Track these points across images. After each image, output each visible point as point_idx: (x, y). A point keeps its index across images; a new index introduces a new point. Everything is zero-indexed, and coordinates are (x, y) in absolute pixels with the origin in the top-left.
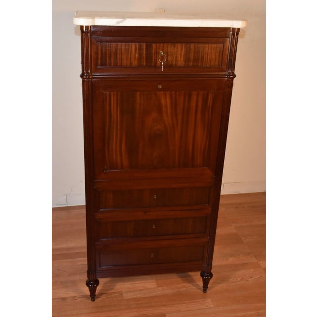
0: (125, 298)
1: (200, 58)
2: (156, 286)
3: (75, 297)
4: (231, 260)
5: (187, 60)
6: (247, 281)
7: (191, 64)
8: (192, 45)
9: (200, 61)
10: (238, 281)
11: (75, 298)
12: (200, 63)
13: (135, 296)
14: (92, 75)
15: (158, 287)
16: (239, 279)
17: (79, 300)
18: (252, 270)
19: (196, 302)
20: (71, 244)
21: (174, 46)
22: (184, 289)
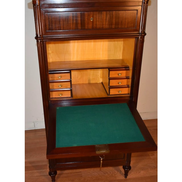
1: (120, 22)
5: (111, 23)
7: (113, 26)
8: (114, 12)
9: (120, 24)
12: (120, 26)
14: (43, 37)
21: (101, 14)
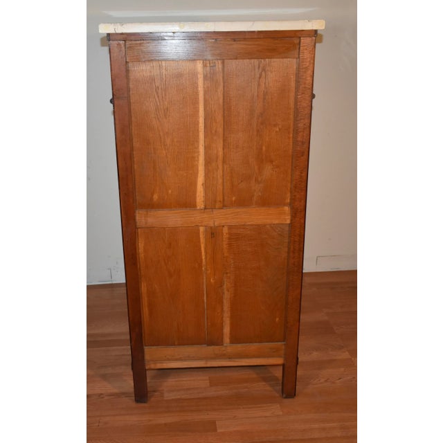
0: (165, 399)
2: (208, 384)
3: (102, 394)
4: (315, 355)
6: (333, 383)
10: (321, 383)
11: (102, 396)
13: (179, 397)
15: (211, 386)
16: (322, 380)
17: (106, 398)
18: (342, 369)
19: (259, 407)
20: (108, 329)
22: (246, 390)
